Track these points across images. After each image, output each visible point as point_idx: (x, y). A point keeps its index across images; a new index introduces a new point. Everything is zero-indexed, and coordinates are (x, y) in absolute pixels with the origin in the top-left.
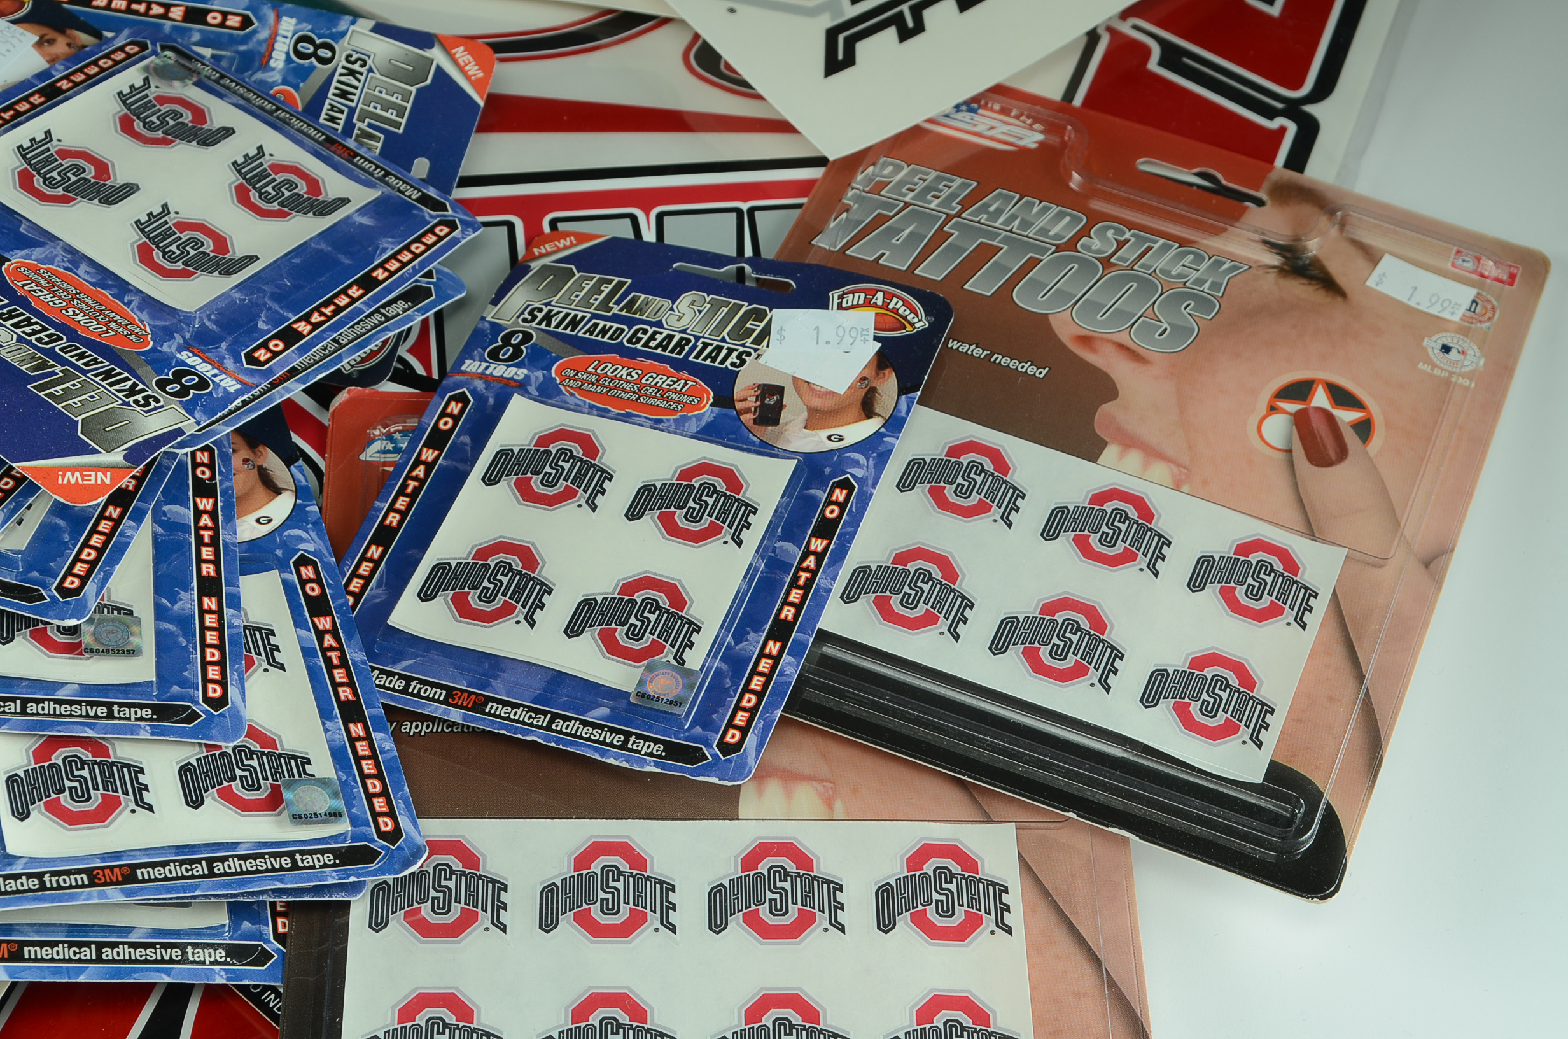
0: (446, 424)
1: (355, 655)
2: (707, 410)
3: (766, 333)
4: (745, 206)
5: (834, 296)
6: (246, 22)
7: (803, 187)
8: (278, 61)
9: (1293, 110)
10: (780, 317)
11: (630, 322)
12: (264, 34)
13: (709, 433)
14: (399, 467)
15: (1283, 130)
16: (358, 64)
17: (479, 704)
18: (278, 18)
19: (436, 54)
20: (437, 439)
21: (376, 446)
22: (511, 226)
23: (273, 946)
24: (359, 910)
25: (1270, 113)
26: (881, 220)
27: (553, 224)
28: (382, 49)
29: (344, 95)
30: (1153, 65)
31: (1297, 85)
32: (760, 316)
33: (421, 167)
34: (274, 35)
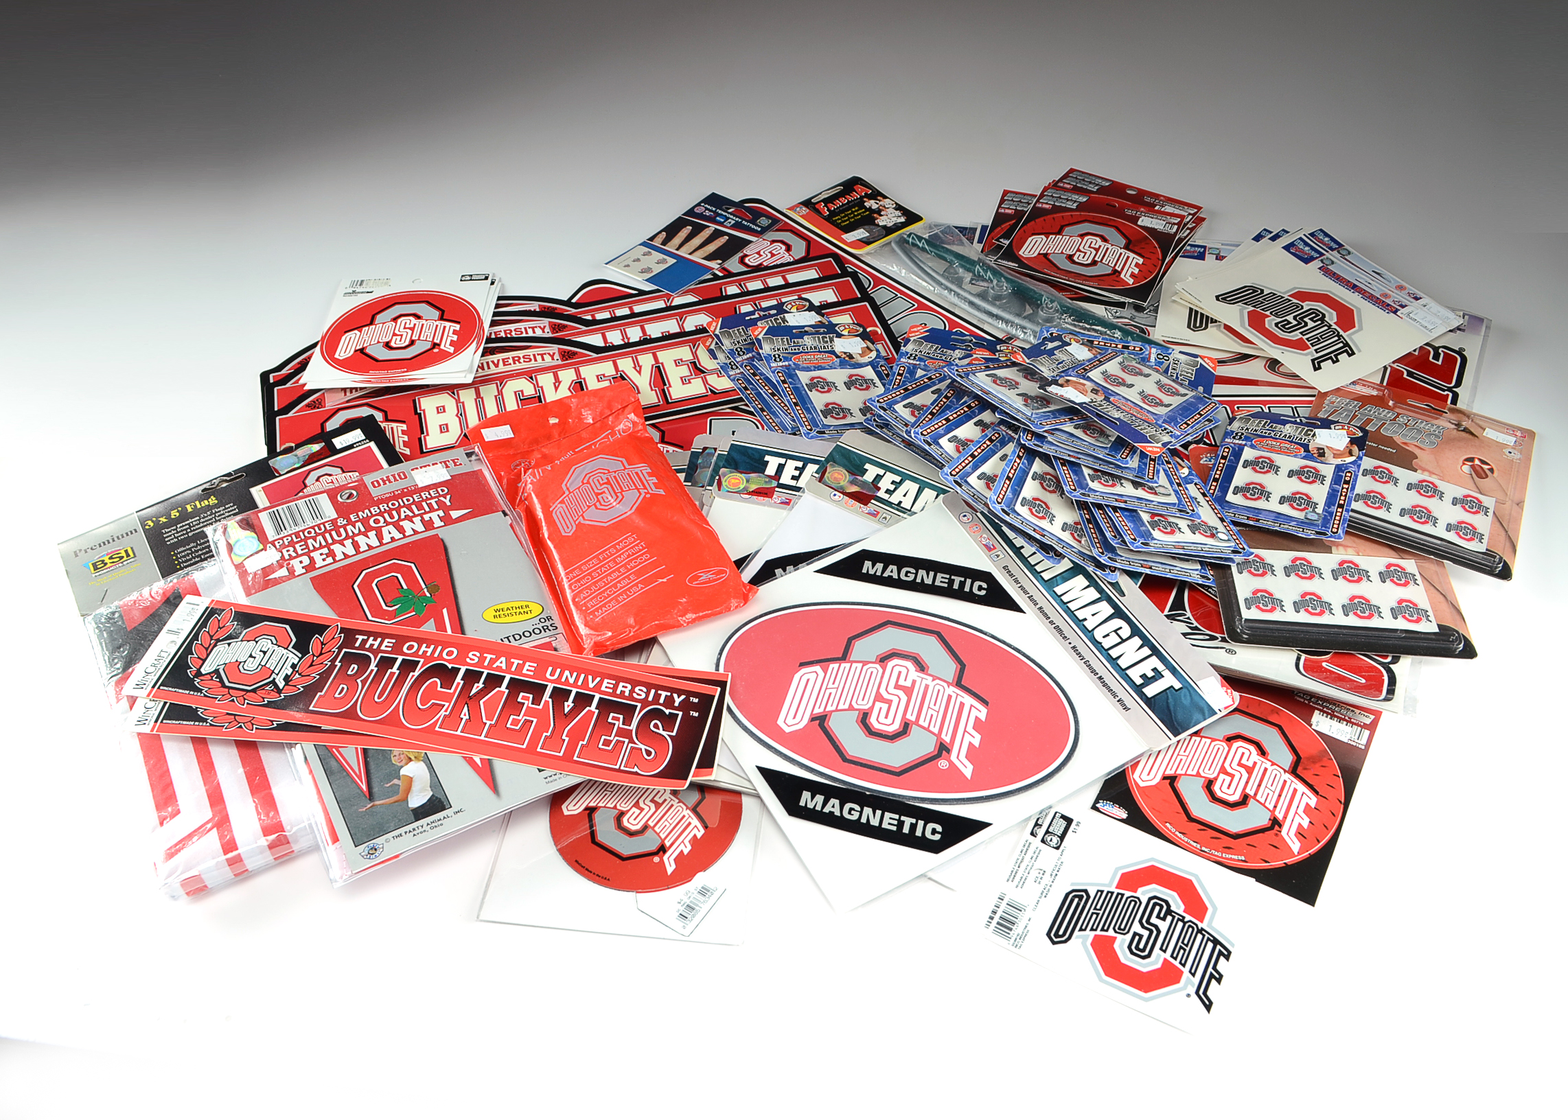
0: (1225, 454)
1: (1218, 507)
2: (1303, 453)
3: (1314, 435)
4: (1293, 406)
5: (1332, 426)
6: (1141, 349)
7: (1311, 402)
8: (1153, 359)
9: (1450, 389)
10: (1317, 431)
11: (1273, 431)
12: (1147, 353)
13: (1304, 458)
14: (1214, 465)
15: (1448, 395)
16: (1176, 361)
17: (1258, 520)
18: (1151, 349)
19: (1199, 359)
20: (1224, 458)
21: (1205, 459)
22: (1226, 408)
23: (1210, 577)
24: (1234, 569)
25: (1444, 390)
26: (1336, 411)
27: (1238, 408)
28: (1183, 358)
29: (1174, 369)
30: (1405, 376)
31: (1451, 383)
32: (1312, 431)
33: (1201, 389)
34: (1150, 353)
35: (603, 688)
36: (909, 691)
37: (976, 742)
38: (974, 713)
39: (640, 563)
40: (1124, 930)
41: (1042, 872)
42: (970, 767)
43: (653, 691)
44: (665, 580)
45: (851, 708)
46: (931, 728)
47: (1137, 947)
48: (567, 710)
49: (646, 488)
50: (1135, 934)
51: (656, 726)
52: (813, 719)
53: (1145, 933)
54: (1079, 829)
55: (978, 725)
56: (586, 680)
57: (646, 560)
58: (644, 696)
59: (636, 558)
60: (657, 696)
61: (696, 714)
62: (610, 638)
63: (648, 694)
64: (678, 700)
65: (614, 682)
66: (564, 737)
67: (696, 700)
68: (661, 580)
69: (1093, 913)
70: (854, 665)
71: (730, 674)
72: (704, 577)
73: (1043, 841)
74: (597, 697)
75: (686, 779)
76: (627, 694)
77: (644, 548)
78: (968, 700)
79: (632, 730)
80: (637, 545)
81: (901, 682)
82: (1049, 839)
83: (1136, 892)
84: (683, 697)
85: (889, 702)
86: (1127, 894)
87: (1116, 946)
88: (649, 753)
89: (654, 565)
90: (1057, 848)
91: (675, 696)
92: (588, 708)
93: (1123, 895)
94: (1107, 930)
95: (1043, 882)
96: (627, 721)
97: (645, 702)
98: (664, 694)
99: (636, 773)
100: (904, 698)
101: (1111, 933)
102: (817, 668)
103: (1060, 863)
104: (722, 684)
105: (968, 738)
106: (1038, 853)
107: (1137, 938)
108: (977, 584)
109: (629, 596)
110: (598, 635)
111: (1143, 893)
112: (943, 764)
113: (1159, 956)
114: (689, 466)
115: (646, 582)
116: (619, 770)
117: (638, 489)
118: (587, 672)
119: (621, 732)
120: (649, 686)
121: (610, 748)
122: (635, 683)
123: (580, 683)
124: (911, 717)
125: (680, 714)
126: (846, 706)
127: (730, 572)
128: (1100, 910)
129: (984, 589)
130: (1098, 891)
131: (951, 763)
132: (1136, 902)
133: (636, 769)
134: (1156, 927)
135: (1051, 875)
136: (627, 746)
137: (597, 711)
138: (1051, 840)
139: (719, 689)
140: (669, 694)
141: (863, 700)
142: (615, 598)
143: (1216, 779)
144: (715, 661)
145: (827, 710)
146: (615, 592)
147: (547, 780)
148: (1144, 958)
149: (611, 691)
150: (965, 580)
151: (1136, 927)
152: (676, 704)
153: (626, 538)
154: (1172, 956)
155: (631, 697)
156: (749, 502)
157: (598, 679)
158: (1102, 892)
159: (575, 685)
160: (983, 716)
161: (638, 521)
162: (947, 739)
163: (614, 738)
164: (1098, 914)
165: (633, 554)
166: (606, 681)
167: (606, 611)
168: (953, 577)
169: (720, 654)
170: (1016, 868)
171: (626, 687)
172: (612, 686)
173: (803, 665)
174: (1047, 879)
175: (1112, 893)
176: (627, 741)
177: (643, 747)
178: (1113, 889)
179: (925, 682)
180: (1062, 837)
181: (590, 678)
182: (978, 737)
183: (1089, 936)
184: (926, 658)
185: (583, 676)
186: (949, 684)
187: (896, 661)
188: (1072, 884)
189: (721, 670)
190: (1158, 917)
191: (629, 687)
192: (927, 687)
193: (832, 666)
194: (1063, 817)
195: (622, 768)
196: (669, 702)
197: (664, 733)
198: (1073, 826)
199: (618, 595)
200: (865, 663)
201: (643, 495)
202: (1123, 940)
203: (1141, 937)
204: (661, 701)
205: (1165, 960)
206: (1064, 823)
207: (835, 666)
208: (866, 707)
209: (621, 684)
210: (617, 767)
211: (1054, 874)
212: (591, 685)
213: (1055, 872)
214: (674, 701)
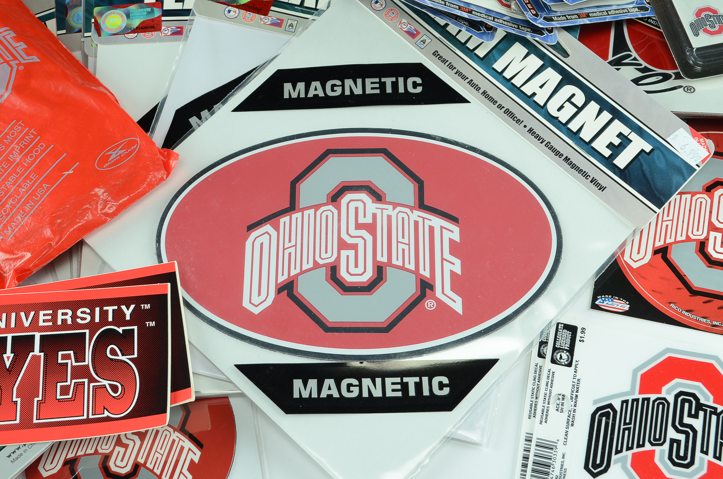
35: (41, 324)
36: (371, 228)
37: (458, 269)
38: (447, 235)
39: (37, 157)
40: (660, 439)
41: (561, 397)
42: (459, 300)
43: (97, 310)
44: (71, 172)
45: (316, 265)
46: (407, 266)
47: (678, 456)
48: (8, 364)
49: (15, 58)
50: (672, 441)
51: (113, 352)
52: (280, 290)
53: (682, 437)
54: (587, 337)
55: (453, 245)
56: (18, 319)
57: (43, 151)
58: (89, 318)
59: (31, 151)
60: (104, 314)
61: (153, 324)
62: (30, 261)
63: (92, 315)
64: (128, 313)
65: (51, 312)
66: (15, 399)
67: (148, 306)
68: (67, 173)
69: (624, 430)
70: (306, 213)
71: (175, 262)
72: (114, 155)
73: (553, 361)
74: (37, 336)
75: (165, 412)
76: (69, 322)
77: (36, 137)
78: (437, 222)
79: (88, 366)
80: (27, 134)
81: (361, 220)
82: (558, 357)
83: (660, 393)
84: (132, 307)
85: (354, 247)
86: (653, 397)
87: (657, 460)
88: (115, 389)
89: (54, 155)
90: (569, 365)
91: (124, 307)
92: (31, 354)
93: (648, 399)
94: (643, 445)
95: (566, 408)
96: (80, 356)
97: (92, 326)
98: (110, 309)
99: (108, 419)
100: (369, 238)
101: (648, 447)
102: (267, 228)
103: (576, 381)
104: (170, 277)
105: (448, 267)
106: (551, 375)
107: (675, 445)
108: (410, 81)
109: (36, 202)
110: (16, 259)
111: (669, 392)
112: (429, 304)
113: (702, 460)
114: (56, 7)
115: (50, 180)
116: (88, 421)
117: (7, 62)
118: (18, 308)
119: (79, 372)
120: (91, 304)
121: (70, 396)
122: (74, 306)
123: (13, 325)
124: (383, 259)
125: (136, 328)
126: (311, 265)
127: (141, 141)
128: (630, 423)
129: (419, 85)
130: (623, 402)
131: (438, 301)
132: (664, 405)
133: (106, 414)
134: (690, 427)
135: (572, 398)
136: (88, 388)
137: (42, 354)
138: (561, 357)
139: (169, 284)
140: (116, 307)
141: (326, 252)
142: (22, 208)
143: (707, 239)
144: (154, 251)
145: (291, 275)
146: (19, 201)
147: (11, 458)
148: (687, 466)
149: (51, 324)
150: (397, 80)
151: (672, 434)
152: (128, 318)
153: (12, 128)
154: (715, 457)
155: (75, 325)
156: (137, 42)
157: (32, 313)
158: (627, 402)
159: (8, 329)
160: (456, 237)
161: (19, 103)
162: (426, 274)
163: (71, 382)
164: (629, 429)
165: (26, 146)
166: (42, 313)
167: (16, 226)
168: (383, 80)
169: (158, 241)
170: (534, 400)
171: (66, 314)
172: (50, 317)
173: (252, 227)
174: (568, 404)
175: (637, 400)
176: (86, 381)
177: (106, 383)
178: (637, 396)
179: (385, 213)
180: (571, 351)
181: (23, 314)
182: (458, 262)
183: (626, 456)
184: (380, 184)
185: (13, 315)
186: (412, 208)
187: (349, 197)
188: (595, 402)
189: (165, 261)
190: (690, 415)
191: (70, 312)
192: (389, 217)
193: (282, 220)
194: (567, 327)
195: (91, 417)
196: (119, 316)
197: (124, 358)
198: (579, 334)
199: (25, 203)
200: (316, 207)
201: (15, 67)
202: (662, 452)
203: (678, 442)
204: (110, 319)
205: (710, 462)
206: (567, 334)
207: (284, 220)
208: (332, 260)
209: (60, 312)
210: (85, 417)
211: (574, 396)
212: (27, 324)
213: (575, 393)
214: (125, 315)
